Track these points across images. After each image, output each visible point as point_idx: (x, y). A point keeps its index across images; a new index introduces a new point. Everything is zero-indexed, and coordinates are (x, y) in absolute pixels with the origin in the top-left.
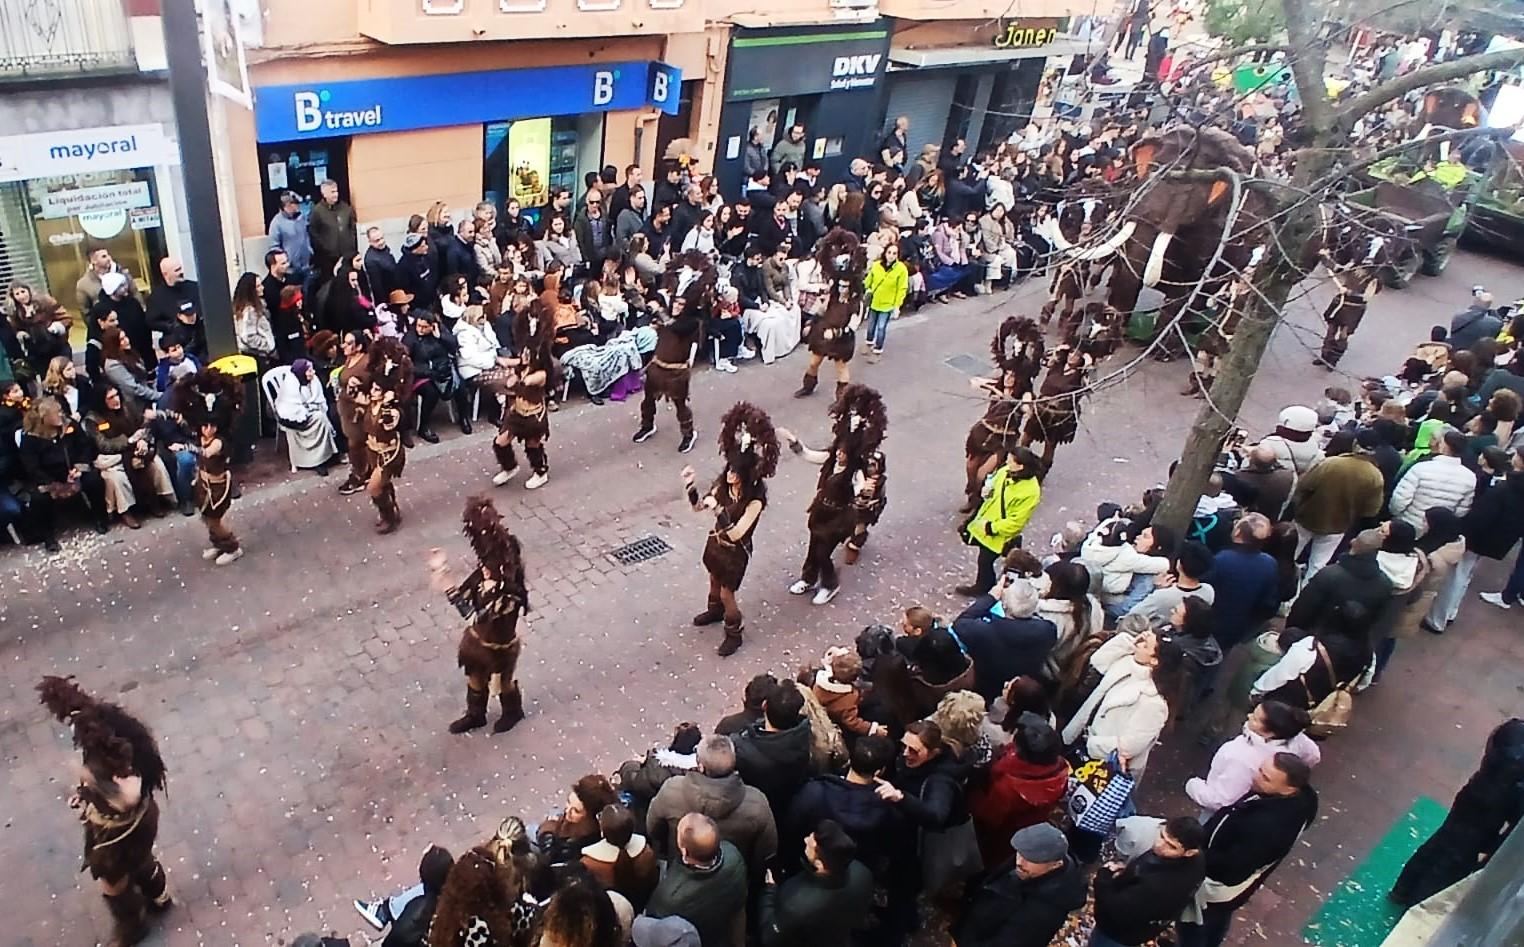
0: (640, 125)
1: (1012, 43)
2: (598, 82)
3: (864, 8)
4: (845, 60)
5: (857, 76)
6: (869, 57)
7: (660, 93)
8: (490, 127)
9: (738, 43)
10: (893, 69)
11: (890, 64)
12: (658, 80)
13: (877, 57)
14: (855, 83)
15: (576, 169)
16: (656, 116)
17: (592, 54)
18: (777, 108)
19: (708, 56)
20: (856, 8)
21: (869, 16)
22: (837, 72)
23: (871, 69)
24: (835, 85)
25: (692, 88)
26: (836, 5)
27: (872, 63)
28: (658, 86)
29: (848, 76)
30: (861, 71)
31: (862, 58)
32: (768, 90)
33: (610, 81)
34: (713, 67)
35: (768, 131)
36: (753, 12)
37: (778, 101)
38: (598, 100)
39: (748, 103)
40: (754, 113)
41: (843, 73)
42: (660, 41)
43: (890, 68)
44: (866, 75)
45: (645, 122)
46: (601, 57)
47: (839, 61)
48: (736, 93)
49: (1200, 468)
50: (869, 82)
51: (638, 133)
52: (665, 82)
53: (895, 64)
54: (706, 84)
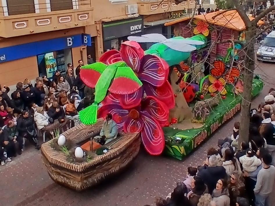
0: (82, 50)
1: (173, 17)
2: (68, 40)
3: (135, 14)
4: (133, 27)
5: (137, 30)
6: (139, 25)
7: (86, 41)
8: (39, 56)
9: (104, 26)
10: (145, 27)
11: (144, 26)
13: (141, 25)
14: (137, 32)
15: (65, 64)
16: (86, 47)
17: (65, 34)
18: (118, 41)
19: (97, 30)
20: (133, 14)
21: (137, 15)
22: (131, 30)
23: (140, 28)
24: (132, 33)
25: (94, 39)
26: (128, 14)
27: (140, 26)
28: (85, 39)
29: (135, 30)
30: (137, 29)
31: (137, 26)
32: (115, 36)
33: (71, 40)
34: (99, 32)
35: (117, 47)
36: (107, 18)
37: (118, 39)
38: (69, 45)
39: (110, 40)
40: (112, 43)
41: (133, 30)
42: (83, 28)
43: (144, 27)
45: (83, 49)
46: (67, 34)
47: (131, 27)
48: (106, 38)
49: (247, 115)
50: (140, 31)
51: (81, 52)
52: (87, 38)
53: (146, 26)
54: (98, 37)
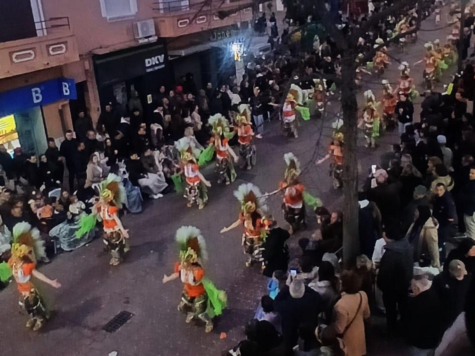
0: (60, 108)
1: (217, 38)
2: (34, 94)
3: (150, 36)
4: (150, 60)
5: (156, 65)
6: (159, 57)
7: (66, 91)
9: (98, 62)
10: (172, 59)
11: (169, 57)
12: (64, 86)
13: (163, 56)
14: (156, 68)
16: (67, 102)
17: (27, 81)
18: (125, 86)
20: (146, 38)
21: (154, 39)
22: (147, 65)
24: (148, 70)
25: (81, 88)
26: (138, 37)
27: (161, 58)
28: (64, 89)
29: (152, 66)
30: (157, 62)
31: (156, 57)
32: (118, 79)
33: (39, 91)
34: (89, 75)
35: (124, 96)
36: (101, 48)
37: (124, 83)
38: (36, 101)
39: (111, 87)
40: (115, 91)
41: (150, 65)
42: (59, 69)
43: (170, 59)
44: (160, 64)
45: (63, 106)
46: (32, 81)
47: (147, 61)
48: (103, 84)
50: (163, 66)
51: (61, 112)
52: (67, 86)
53: (172, 56)
54: (88, 83)
